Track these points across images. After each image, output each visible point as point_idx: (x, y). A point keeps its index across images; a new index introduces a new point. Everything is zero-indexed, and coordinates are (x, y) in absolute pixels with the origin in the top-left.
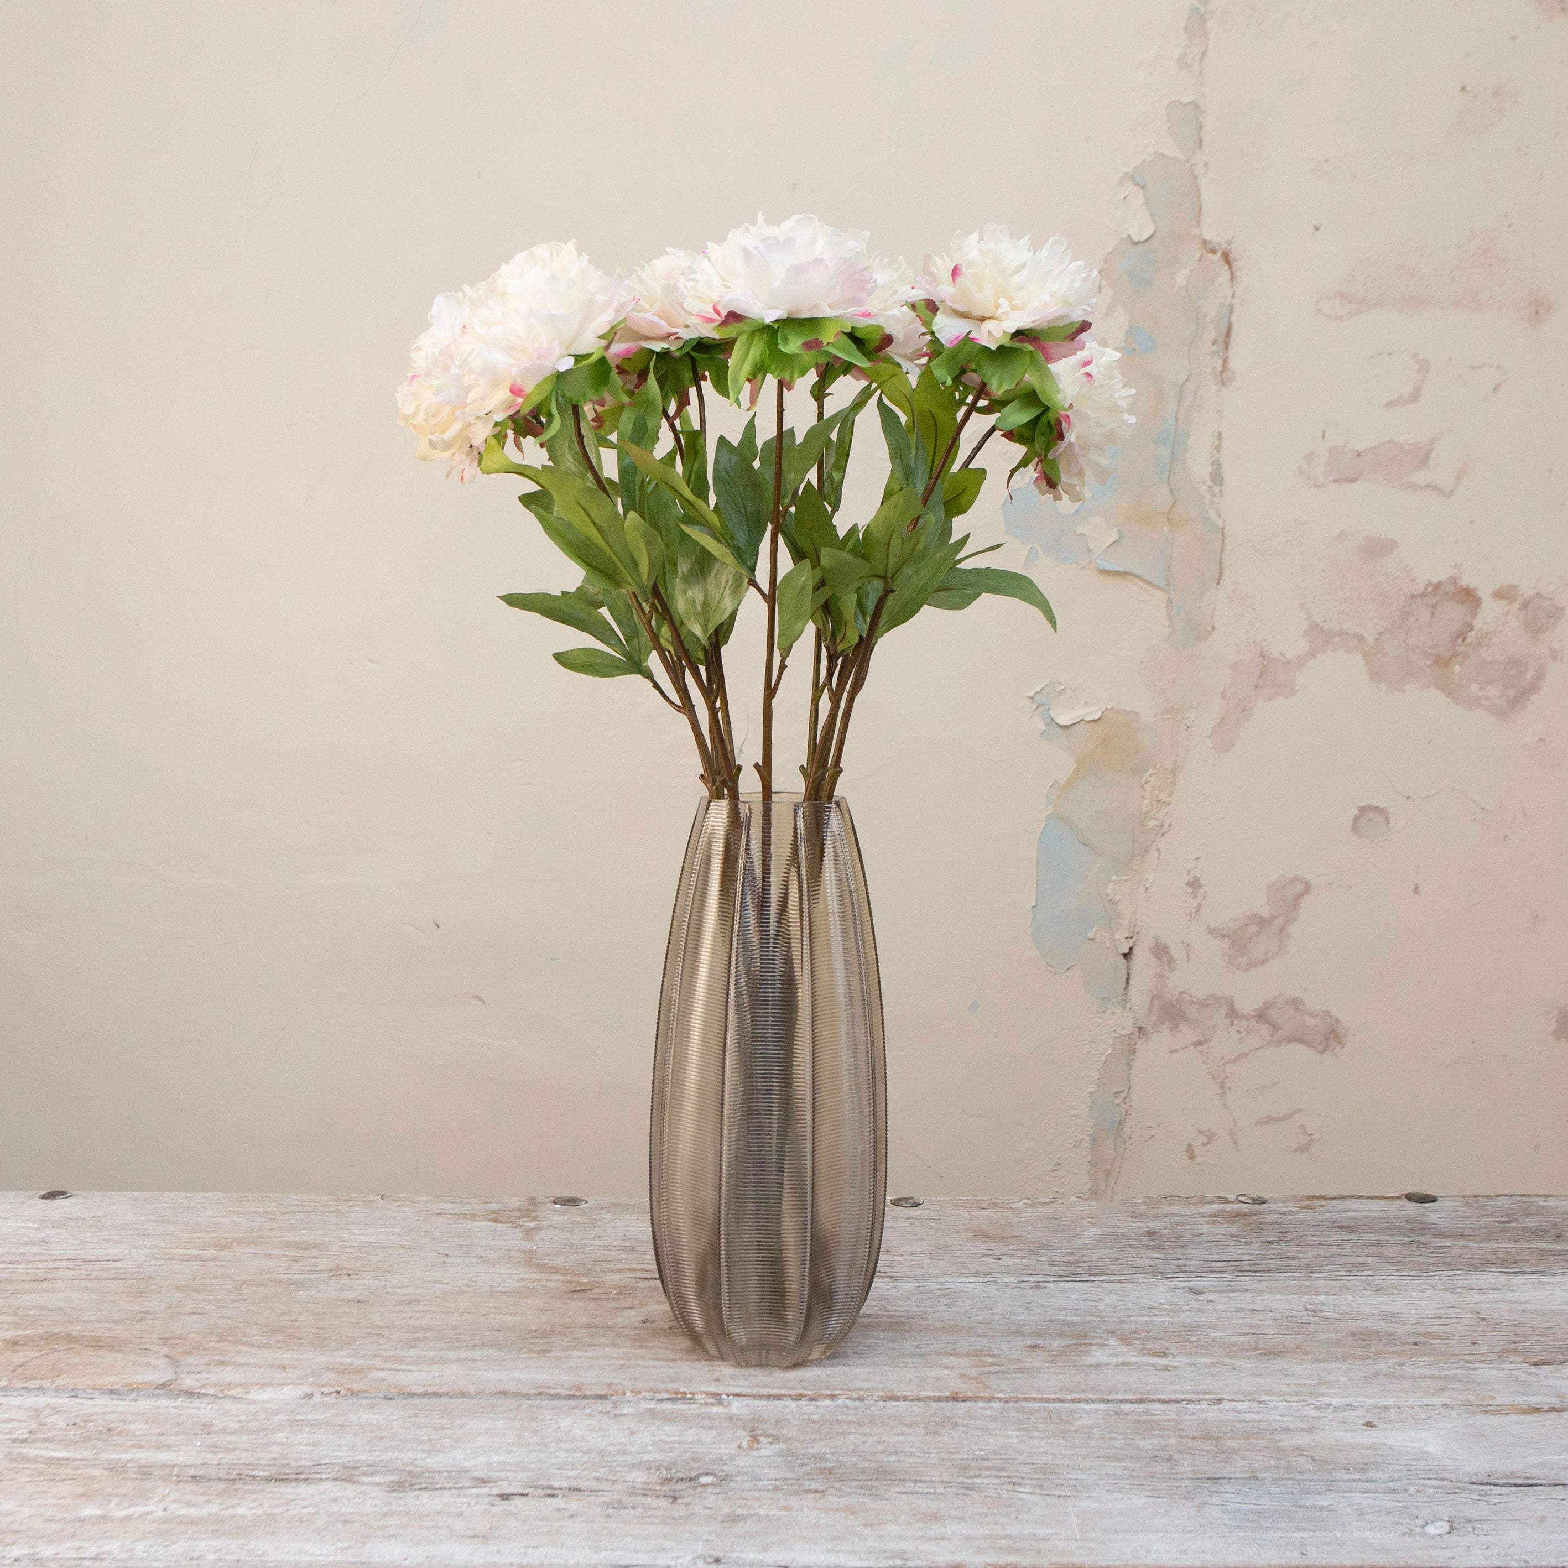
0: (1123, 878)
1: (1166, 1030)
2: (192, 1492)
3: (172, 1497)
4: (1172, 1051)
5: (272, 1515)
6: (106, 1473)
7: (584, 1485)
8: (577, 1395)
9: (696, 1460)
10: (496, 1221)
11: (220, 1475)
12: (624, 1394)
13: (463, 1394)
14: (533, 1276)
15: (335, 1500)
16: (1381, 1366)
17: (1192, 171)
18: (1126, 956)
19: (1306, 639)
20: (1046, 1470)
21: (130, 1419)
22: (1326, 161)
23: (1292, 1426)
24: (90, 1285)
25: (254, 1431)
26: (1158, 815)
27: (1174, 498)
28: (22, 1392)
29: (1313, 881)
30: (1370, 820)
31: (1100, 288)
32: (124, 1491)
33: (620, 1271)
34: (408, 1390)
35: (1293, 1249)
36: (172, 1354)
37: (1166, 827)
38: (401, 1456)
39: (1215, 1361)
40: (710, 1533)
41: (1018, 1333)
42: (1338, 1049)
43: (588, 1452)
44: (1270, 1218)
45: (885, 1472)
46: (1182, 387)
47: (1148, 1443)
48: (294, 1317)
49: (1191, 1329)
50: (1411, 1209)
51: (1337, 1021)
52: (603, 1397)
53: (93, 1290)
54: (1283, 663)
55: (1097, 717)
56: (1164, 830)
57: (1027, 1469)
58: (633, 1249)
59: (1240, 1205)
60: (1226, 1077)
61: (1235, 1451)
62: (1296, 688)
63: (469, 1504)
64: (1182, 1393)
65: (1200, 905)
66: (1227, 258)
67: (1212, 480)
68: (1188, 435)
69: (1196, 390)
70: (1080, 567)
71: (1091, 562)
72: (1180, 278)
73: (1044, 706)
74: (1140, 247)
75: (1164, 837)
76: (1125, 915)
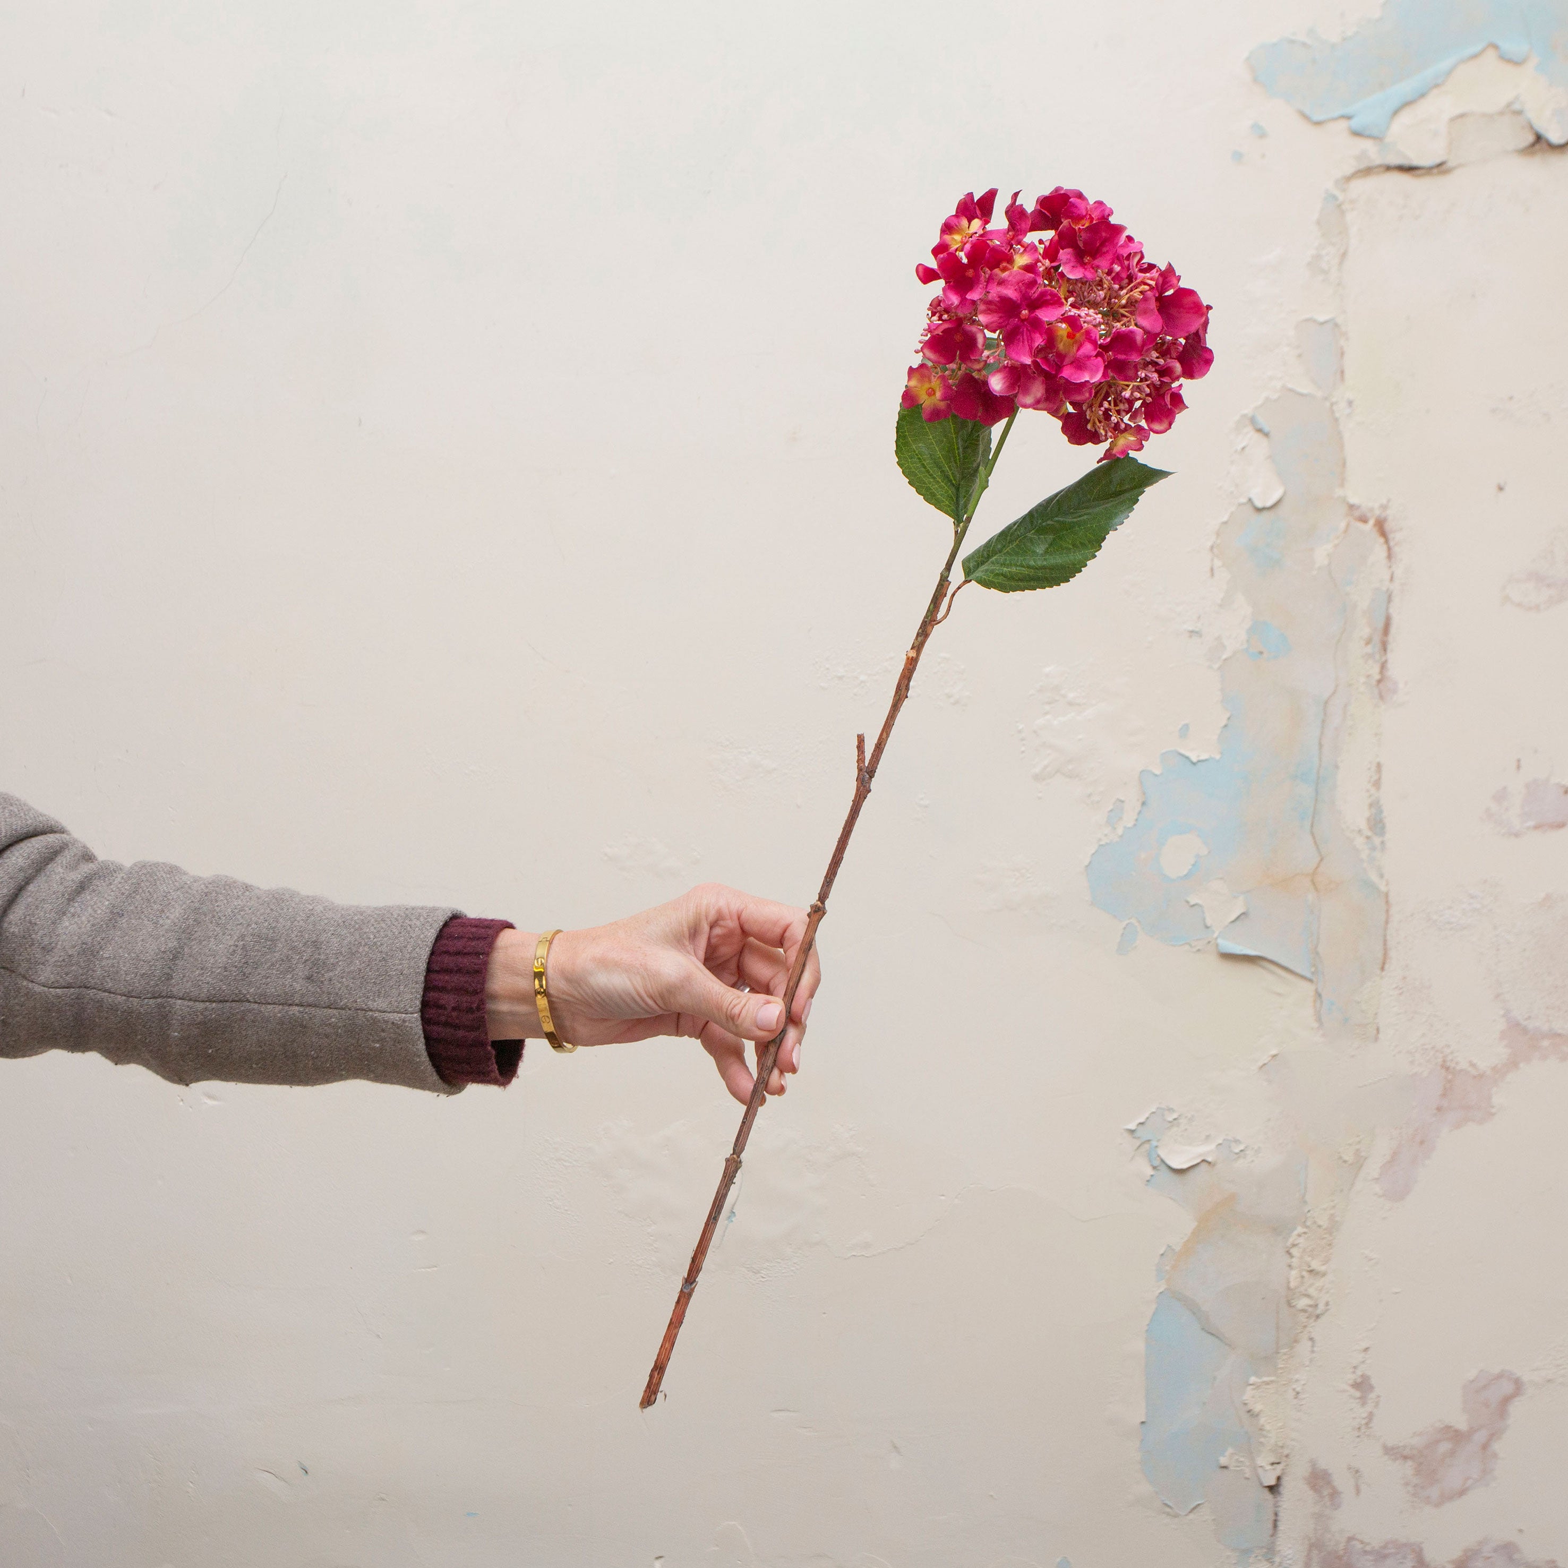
0: (1266, 1379)
17: (1332, 412)
18: (1273, 1489)
19: (1504, 1042)
22: (1511, 398)
26: (1311, 1291)
27: (1320, 853)
29: (1525, 1379)
31: (1212, 570)
37: (1321, 1307)
46: (1326, 703)
54: (1475, 1077)
56: (1318, 1312)
62: (1493, 1110)
65: (1371, 1416)
66: (1381, 527)
67: (1370, 829)
68: (1337, 767)
69: (1346, 706)
70: (1195, 950)
71: (1209, 942)
72: (1321, 554)
73: (1151, 1142)
74: (1265, 514)
75: (1319, 1321)
76: (1269, 1431)
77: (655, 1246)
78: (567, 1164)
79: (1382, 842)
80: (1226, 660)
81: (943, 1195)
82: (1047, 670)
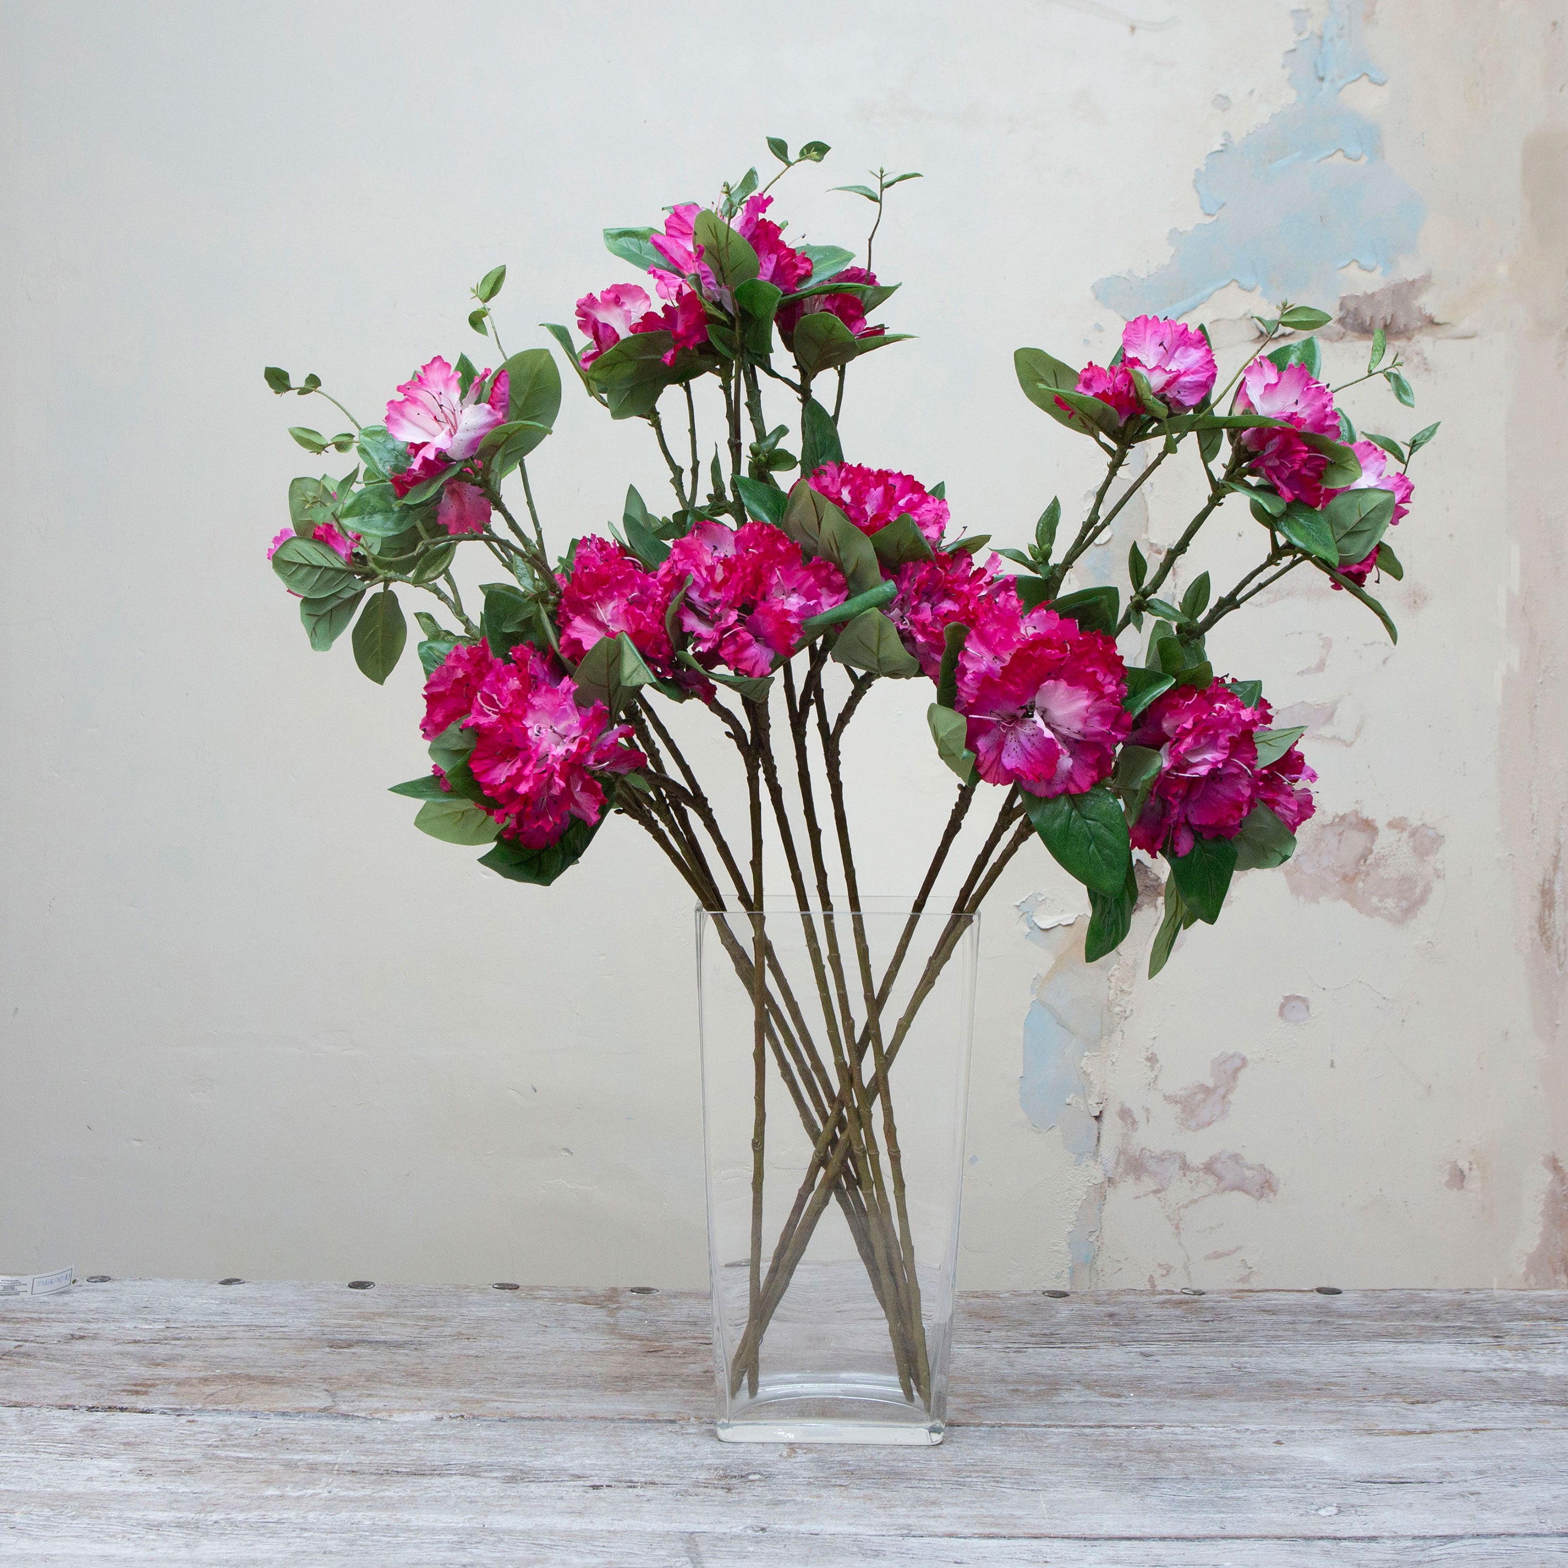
0: (1094, 1054)
1: (1130, 1180)
2: (350, 1481)
3: (335, 1484)
4: (1136, 1198)
5: (414, 1497)
6: (282, 1468)
7: (657, 1480)
8: (652, 1420)
9: (747, 1464)
10: (586, 1303)
11: (372, 1471)
12: (689, 1419)
13: (561, 1419)
14: (617, 1341)
15: (462, 1488)
16: (1290, 1404)
18: (1097, 1118)
20: (1023, 1473)
21: (299, 1432)
23: (1217, 1443)
24: (266, 1342)
25: (397, 1442)
26: (1122, 1003)
28: (213, 1413)
29: (1248, 1057)
30: (1293, 1007)
32: (297, 1479)
33: (685, 1338)
34: (517, 1415)
35: (1224, 1325)
36: (330, 1389)
37: (1128, 1012)
38: (513, 1459)
39: (1158, 1400)
40: (757, 1512)
41: (1003, 1380)
42: (1271, 1196)
43: (661, 1458)
44: (1207, 1305)
45: (896, 1474)
47: (1103, 1455)
48: (426, 1366)
49: (1140, 1379)
50: (1321, 1298)
51: (1270, 1173)
52: (672, 1422)
53: (265, 1346)
55: (1071, 921)
56: (1126, 1015)
57: (1007, 1472)
58: (695, 1324)
59: (1184, 1296)
60: (1181, 1220)
61: (1173, 1461)
63: (567, 1491)
64: (1132, 1421)
65: (1156, 1077)
73: (1029, 913)
74: (1100, 548)
75: (1127, 1020)
76: (1096, 1084)
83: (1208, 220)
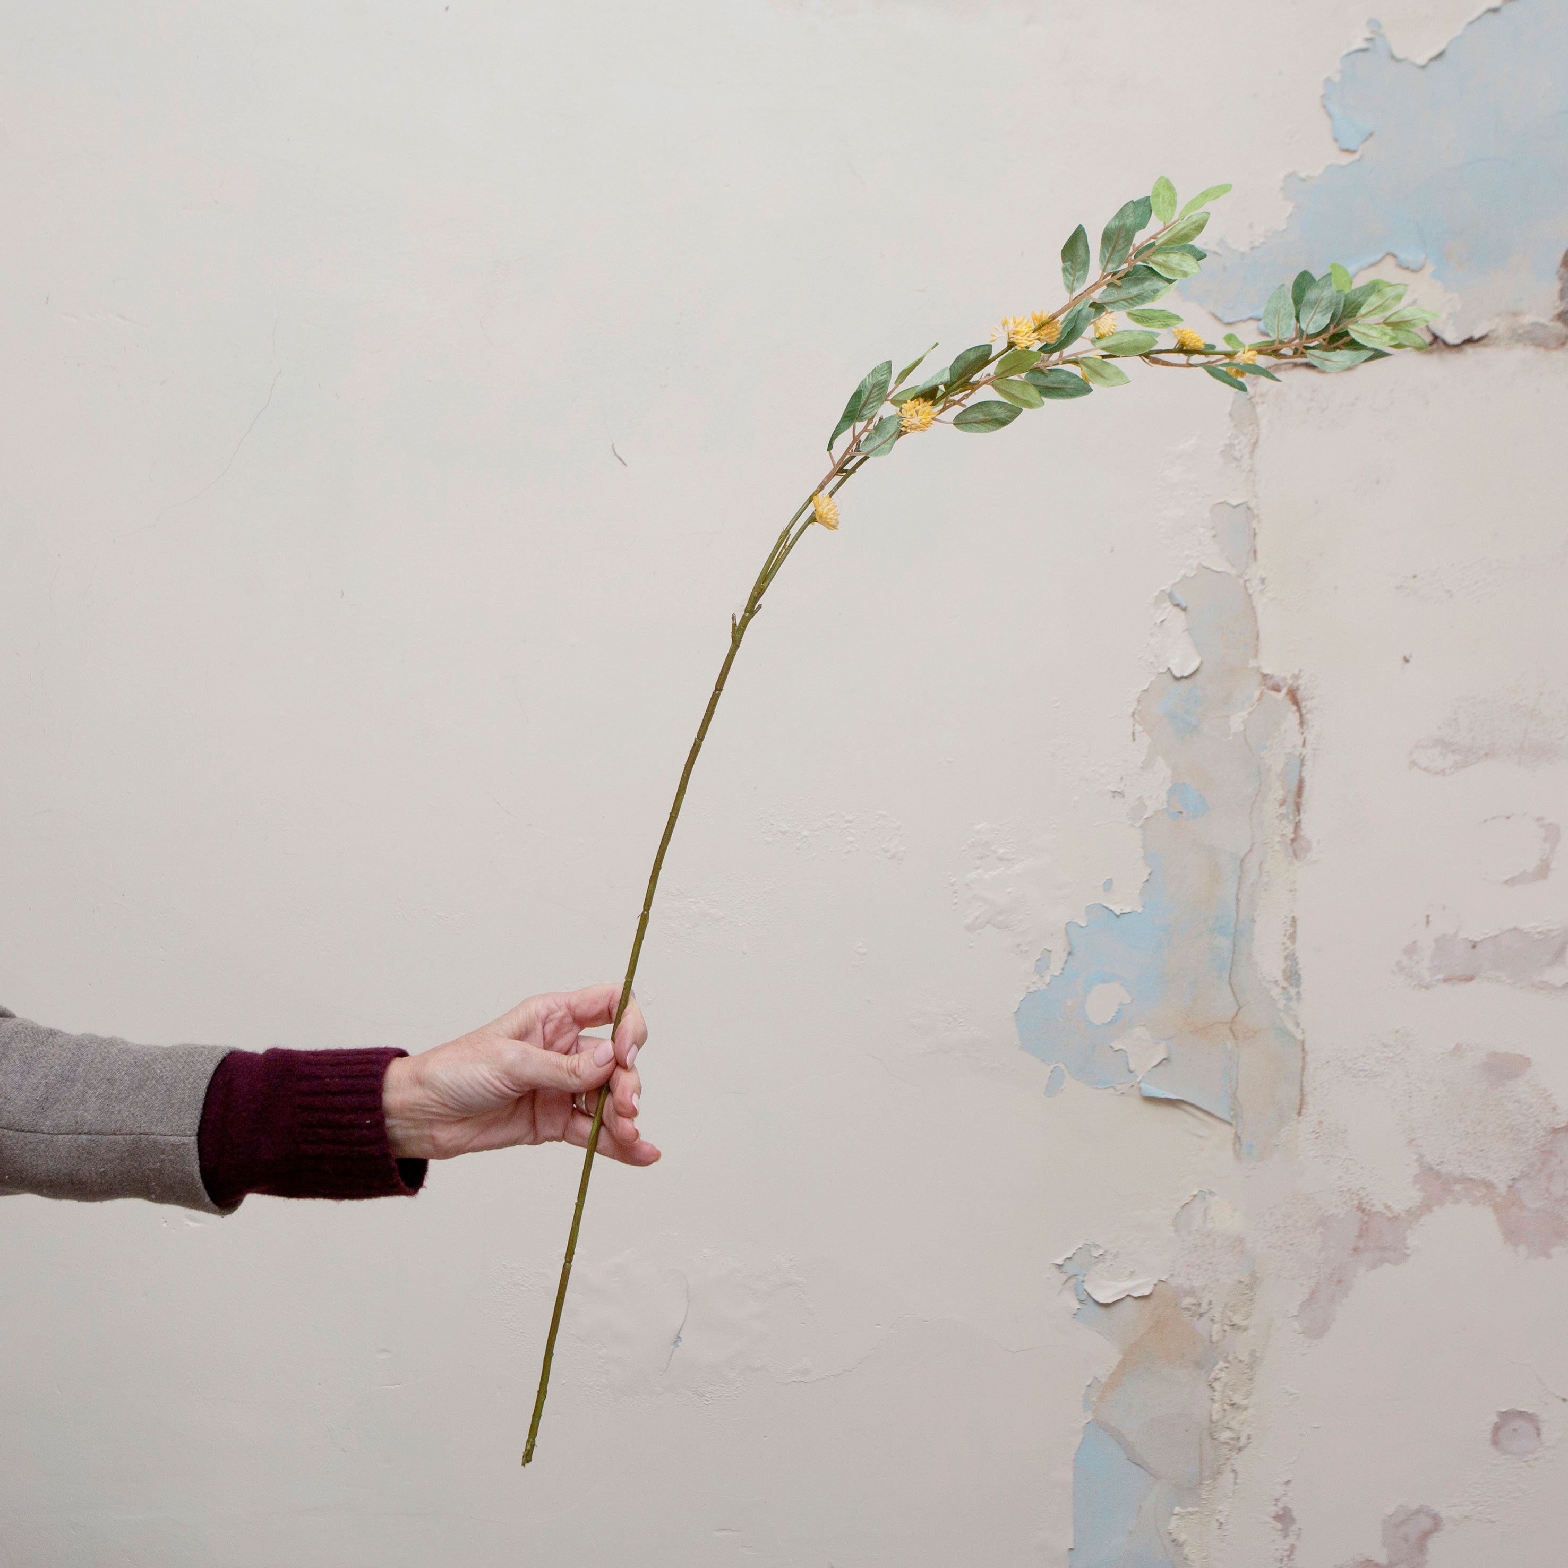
0: (1189, 1509)
17: (1246, 589)
19: (1418, 1186)
22: (1415, 576)
26: (1233, 1424)
27: (1238, 1002)
29: (1443, 1514)
30: (1515, 1430)
31: (1133, 734)
37: (1243, 1440)
46: (1242, 861)
54: (1389, 1219)
55: (1147, 1292)
56: (1241, 1444)
62: (1408, 1252)
65: (1293, 1547)
66: (1294, 697)
67: (1286, 980)
68: (1254, 921)
69: (1261, 863)
70: (1119, 1093)
71: (1132, 1086)
72: (1236, 722)
73: (1078, 1277)
74: (1184, 682)
75: (1242, 1453)
76: (1193, 1561)
77: (606, 1368)
78: (523, 1288)
79: (1298, 993)
80: (1146, 819)
81: (879, 1325)
82: (978, 827)
83: (1346, 159)
